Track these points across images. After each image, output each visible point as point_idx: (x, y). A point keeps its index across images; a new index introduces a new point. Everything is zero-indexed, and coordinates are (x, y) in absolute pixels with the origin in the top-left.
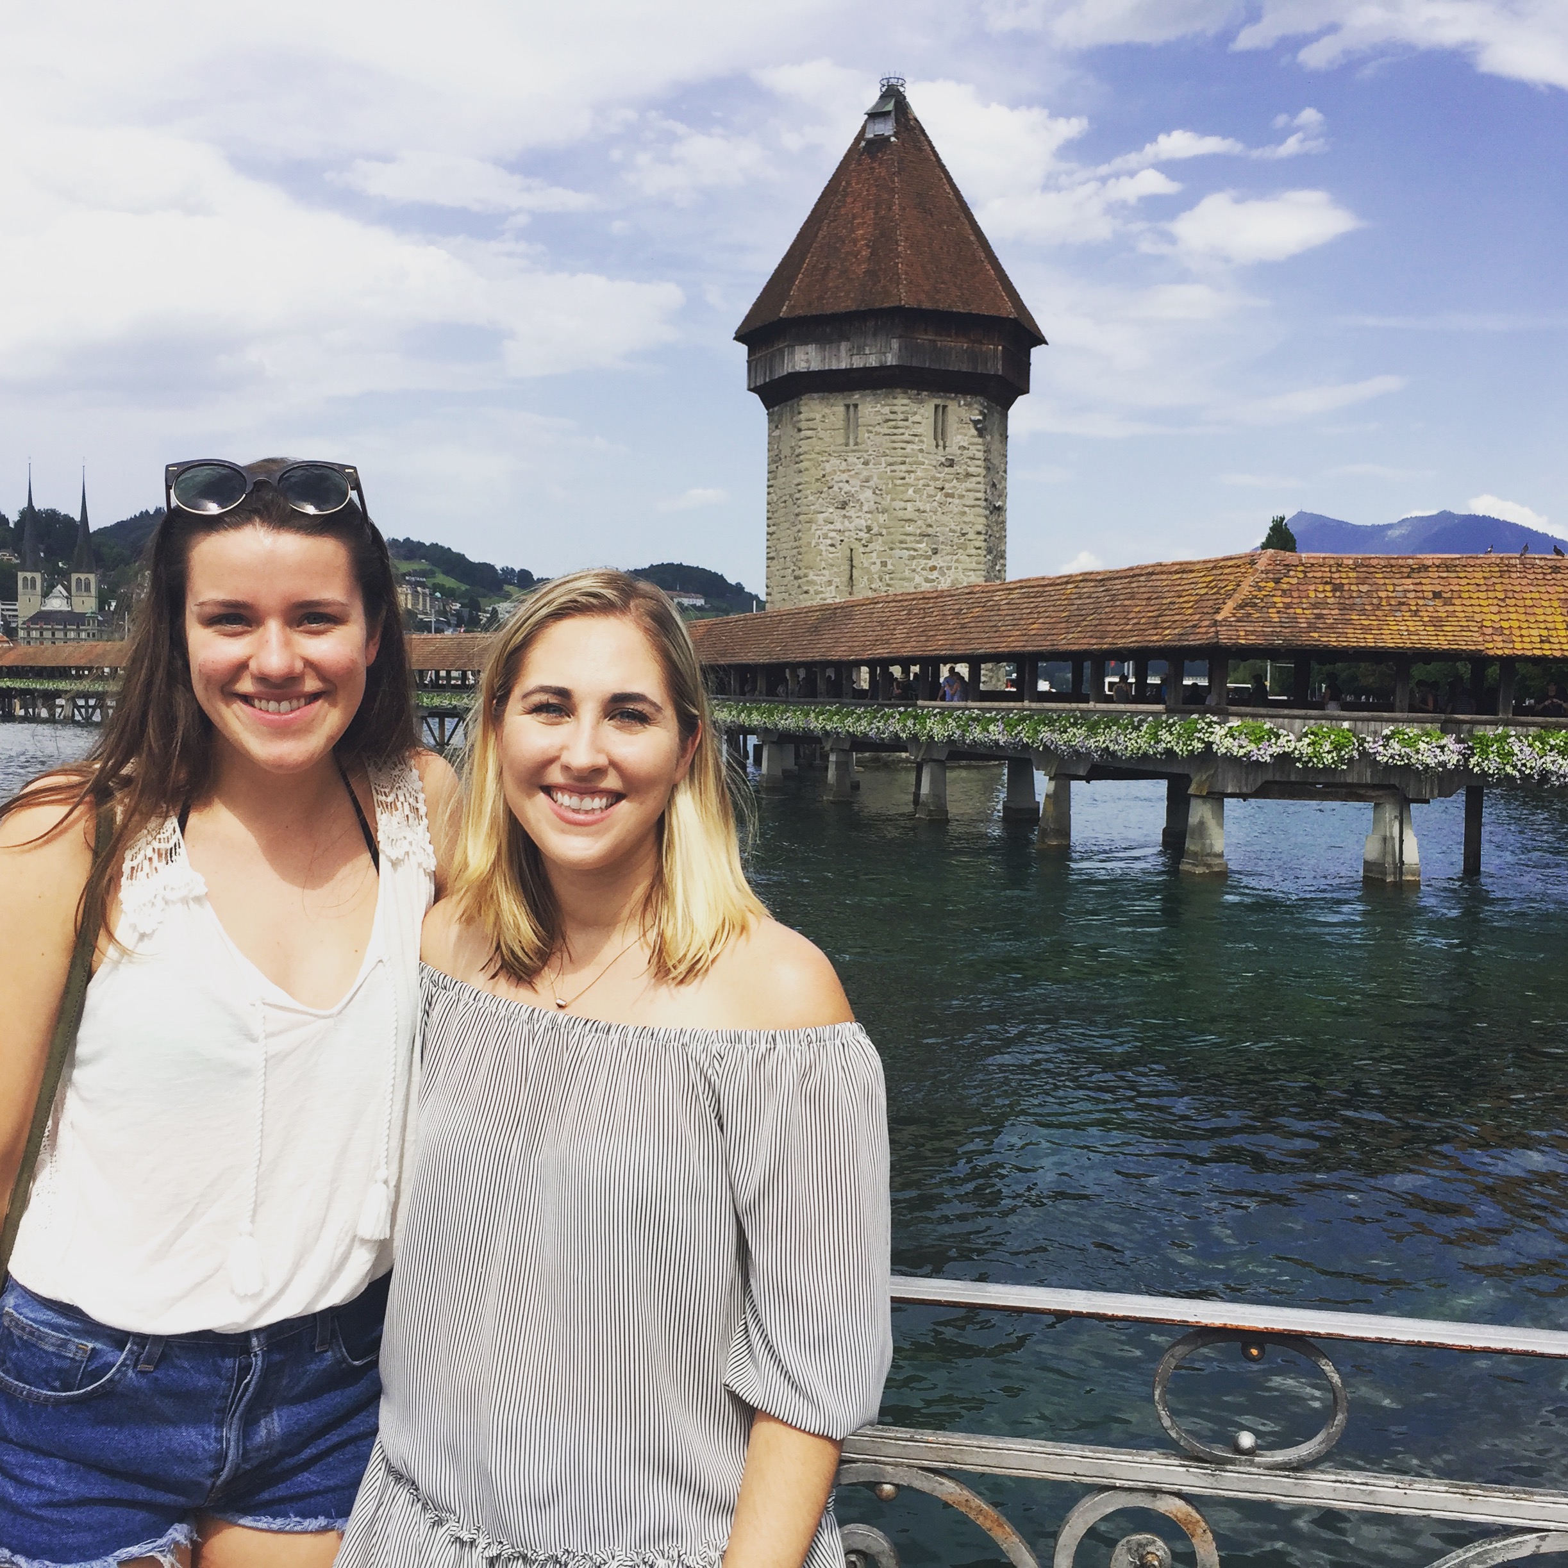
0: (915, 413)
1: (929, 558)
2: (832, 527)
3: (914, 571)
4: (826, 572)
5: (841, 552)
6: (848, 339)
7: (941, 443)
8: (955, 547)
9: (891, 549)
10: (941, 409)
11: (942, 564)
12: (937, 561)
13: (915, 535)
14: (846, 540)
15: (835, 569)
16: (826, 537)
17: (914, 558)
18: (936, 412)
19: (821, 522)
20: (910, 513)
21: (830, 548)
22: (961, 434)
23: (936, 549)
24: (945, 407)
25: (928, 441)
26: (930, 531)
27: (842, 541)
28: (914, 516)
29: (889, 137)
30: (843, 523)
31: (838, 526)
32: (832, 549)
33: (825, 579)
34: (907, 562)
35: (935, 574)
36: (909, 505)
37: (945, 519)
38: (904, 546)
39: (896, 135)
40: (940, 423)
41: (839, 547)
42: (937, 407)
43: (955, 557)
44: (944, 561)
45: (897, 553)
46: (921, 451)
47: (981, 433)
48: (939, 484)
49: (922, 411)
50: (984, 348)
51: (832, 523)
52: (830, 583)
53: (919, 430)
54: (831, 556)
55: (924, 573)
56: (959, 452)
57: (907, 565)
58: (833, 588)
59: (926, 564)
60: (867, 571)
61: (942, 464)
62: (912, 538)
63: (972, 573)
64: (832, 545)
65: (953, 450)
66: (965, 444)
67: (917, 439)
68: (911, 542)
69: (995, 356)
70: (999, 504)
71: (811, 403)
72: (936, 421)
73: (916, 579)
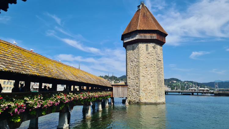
0: (142, 46)
4: (130, 72)
6: (131, 36)
7: (147, 50)
12: (147, 69)
13: (143, 65)
16: (130, 67)
17: (143, 69)
19: (129, 64)
20: (142, 62)
22: (151, 49)
23: (147, 67)
24: (148, 45)
25: (145, 50)
26: (146, 64)
28: (143, 62)
30: (132, 64)
35: (147, 71)
36: (141, 60)
37: (148, 62)
39: (141, 8)
41: (132, 68)
42: (146, 45)
43: (150, 68)
46: (144, 52)
47: (154, 48)
48: (147, 57)
49: (144, 46)
50: (153, 35)
53: (143, 49)
59: (145, 70)
60: (136, 71)
61: (147, 54)
65: (149, 51)
69: (155, 36)
70: (160, 60)
71: (128, 47)
72: (146, 47)
73: (144, 72)
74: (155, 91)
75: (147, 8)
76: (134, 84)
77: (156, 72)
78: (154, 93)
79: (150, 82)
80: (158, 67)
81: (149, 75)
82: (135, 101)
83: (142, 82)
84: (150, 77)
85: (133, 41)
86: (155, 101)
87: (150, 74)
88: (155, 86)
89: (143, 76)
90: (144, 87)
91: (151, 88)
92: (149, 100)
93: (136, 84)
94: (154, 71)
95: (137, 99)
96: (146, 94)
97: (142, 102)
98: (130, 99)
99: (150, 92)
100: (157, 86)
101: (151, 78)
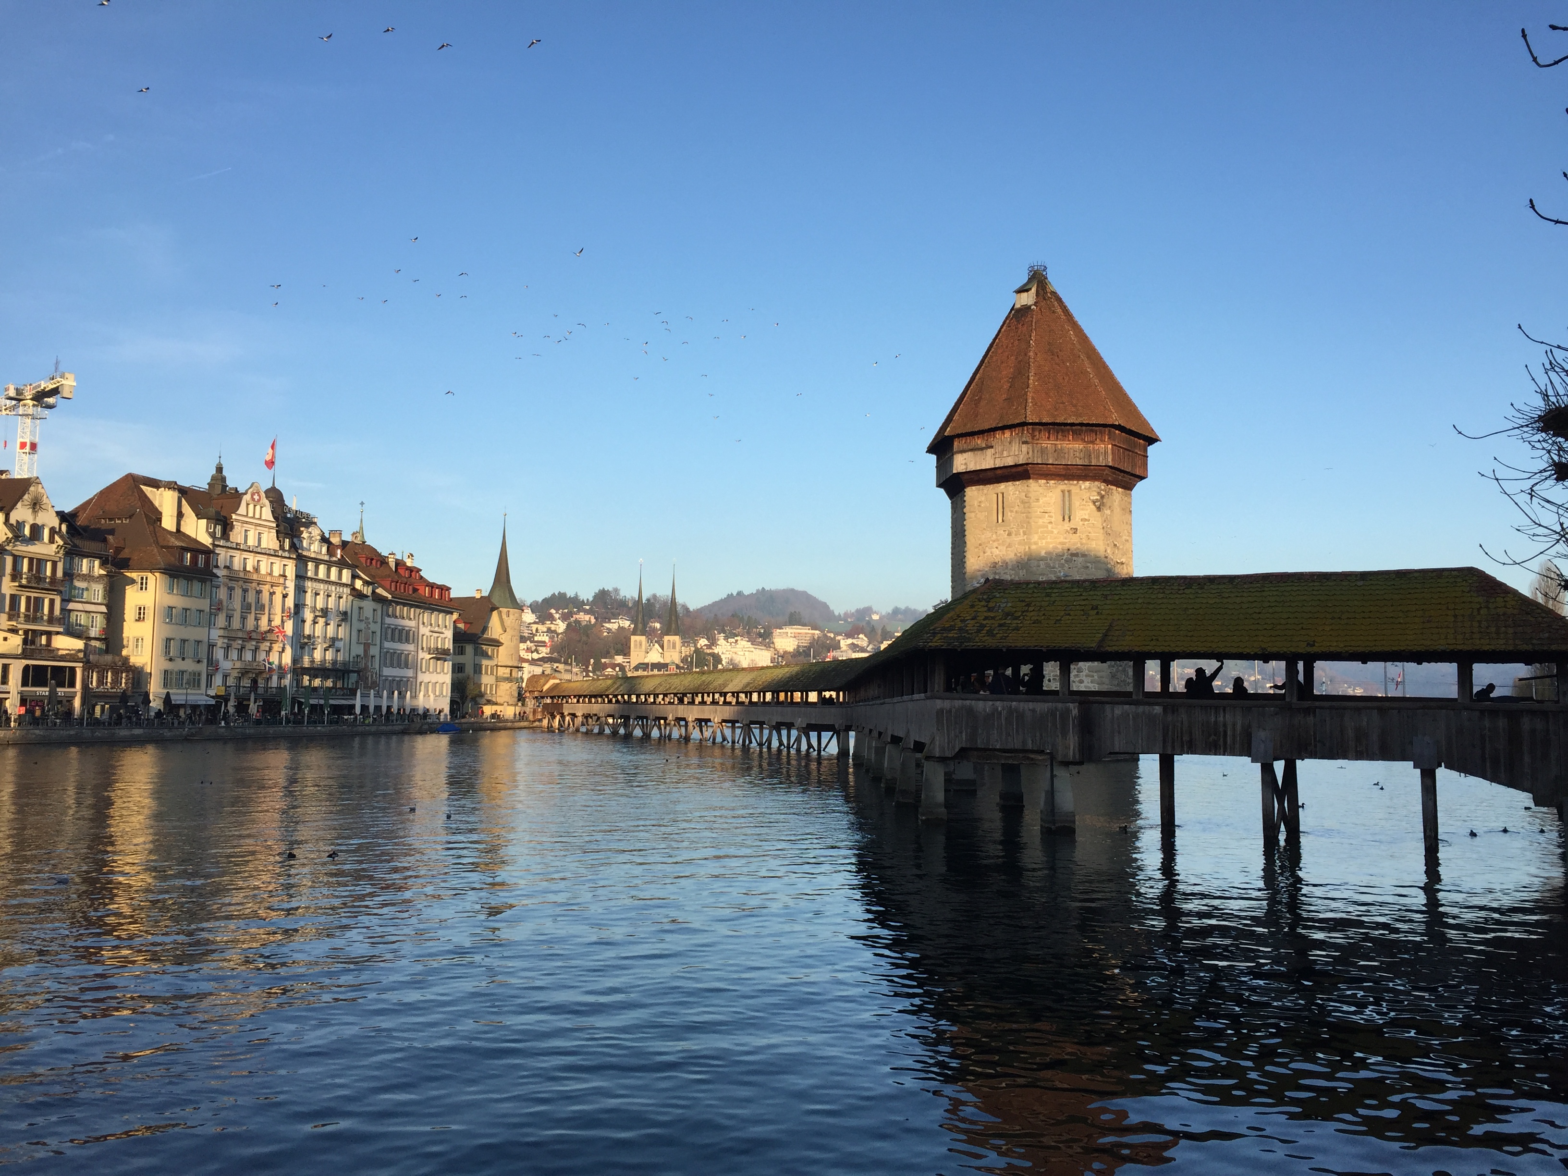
0: (1045, 496)
6: (992, 447)
7: (1067, 517)
10: (1067, 494)
18: (1064, 496)
20: (1042, 569)
22: (1083, 509)
24: (1069, 491)
25: (1057, 517)
28: (1046, 571)
29: (1030, 306)
36: (1041, 562)
37: (1071, 572)
39: (1035, 304)
40: (1067, 503)
42: (1063, 491)
46: (1051, 523)
47: (1099, 509)
48: (1066, 547)
49: (1051, 494)
50: (1096, 447)
53: (1048, 509)
56: (1081, 523)
61: (1067, 531)
65: (1076, 522)
66: (1087, 517)
67: (1047, 515)
69: (1106, 453)
70: (1123, 560)
71: (972, 493)
72: (1064, 501)
75: (1059, 300)
85: (999, 472)
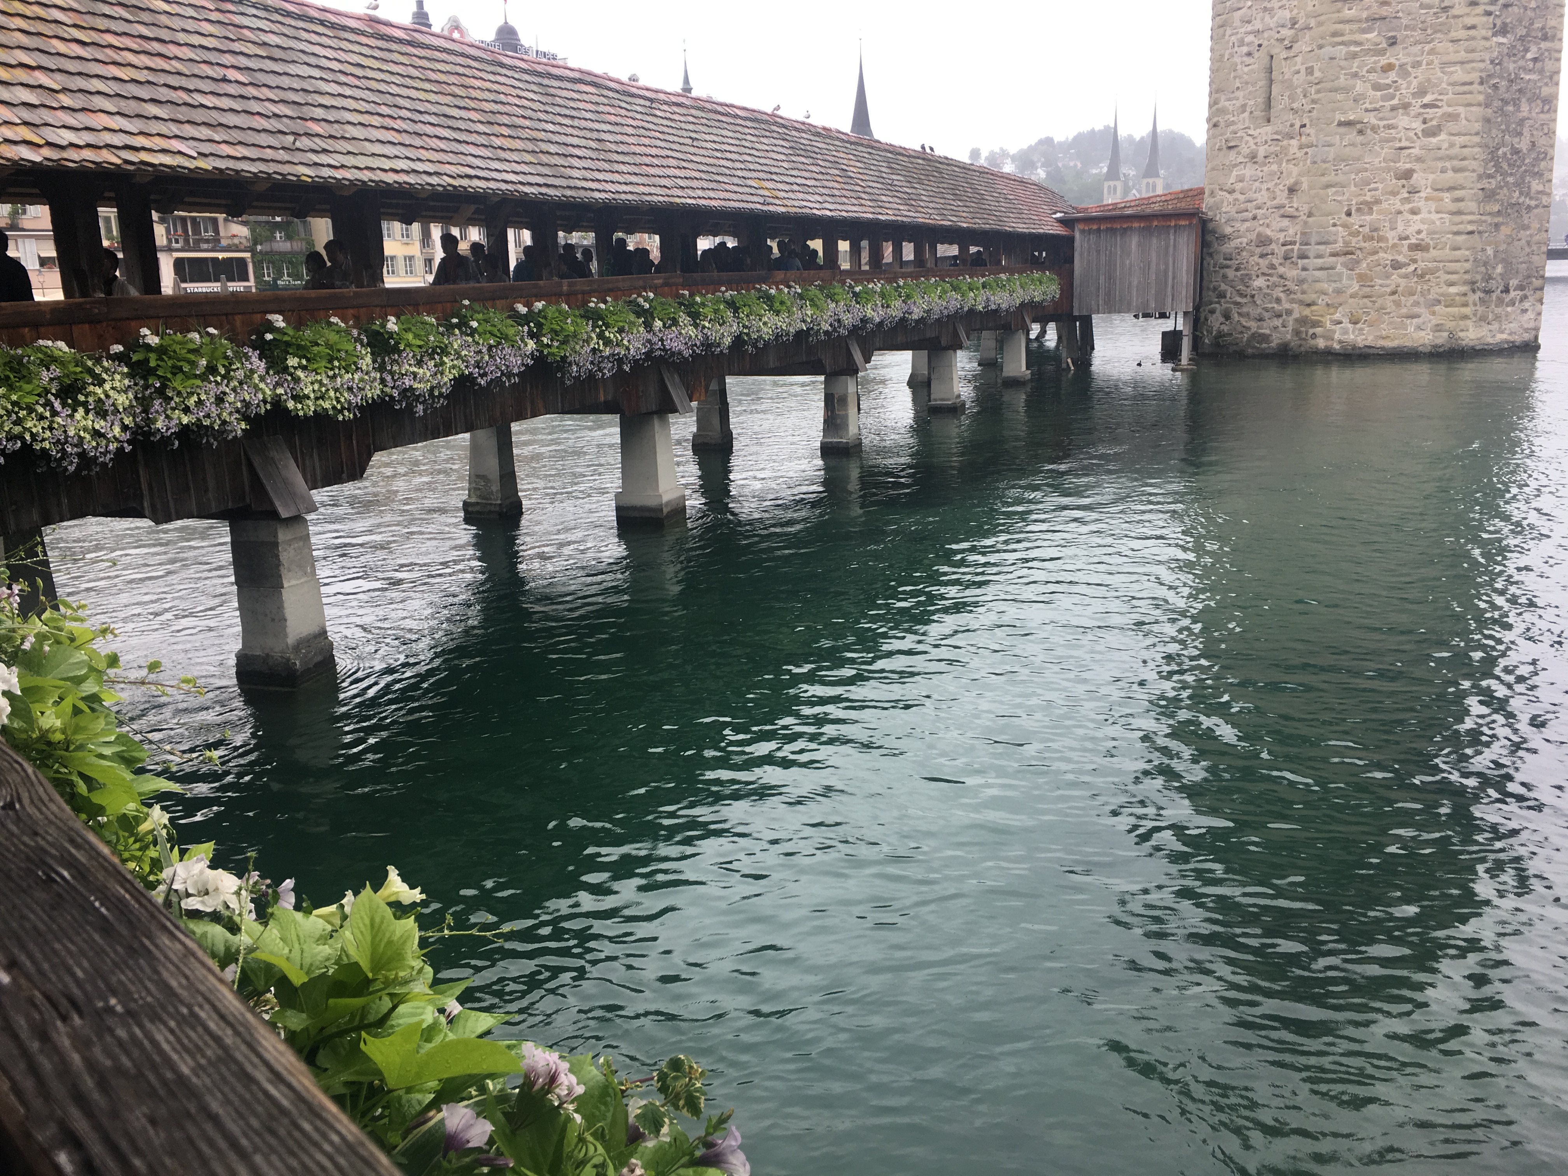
1: (1382, 52)
2: (1249, 28)
3: (1355, 75)
4: (1240, 94)
5: (1258, 62)
8: (1429, 31)
9: (1321, 47)
11: (1404, 60)
12: (1398, 56)
13: (1360, 21)
14: (1265, 43)
15: (1251, 88)
16: (1242, 43)
17: (1354, 56)
19: (1237, 23)
21: (1245, 59)
23: (1394, 37)
26: (1385, 11)
27: (1260, 46)
30: (1262, 19)
31: (1257, 25)
32: (1248, 60)
33: (1238, 103)
34: (1343, 63)
35: (1392, 75)
38: (1339, 39)
41: (1256, 55)
43: (1427, 47)
44: (1409, 55)
45: (1328, 51)
51: (1249, 22)
52: (1244, 106)
54: (1246, 69)
55: (1373, 76)
57: (1342, 68)
58: (1246, 114)
59: (1375, 62)
60: (1289, 85)
62: (1355, 27)
63: (1458, 68)
64: (1249, 54)
68: (1352, 32)
73: (1360, 87)
74: (1447, 253)
76: (1262, 197)
77: (1475, 76)
78: (1433, 272)
79: (1407, 175)
80: (1503, 31)
81: (1406, 106)
82: (1265, 338)
83: (1341, 178)
84: (1418, 125)
86: (1442, 338)
87: (1417, 103)
88: (1453, 207)
89: (1349, 124)
90: (1355, 220)
91: (1411, 230)
92: (1385, 329)
93: (1282, 197)
94: (1459, 73)
95: (1278, 322)
96: (1361, 278)
97: (1321, 344)
98: (1225, 328)
99: (1396, 265)
100: (1472, 206)
101: (1430, 133)
